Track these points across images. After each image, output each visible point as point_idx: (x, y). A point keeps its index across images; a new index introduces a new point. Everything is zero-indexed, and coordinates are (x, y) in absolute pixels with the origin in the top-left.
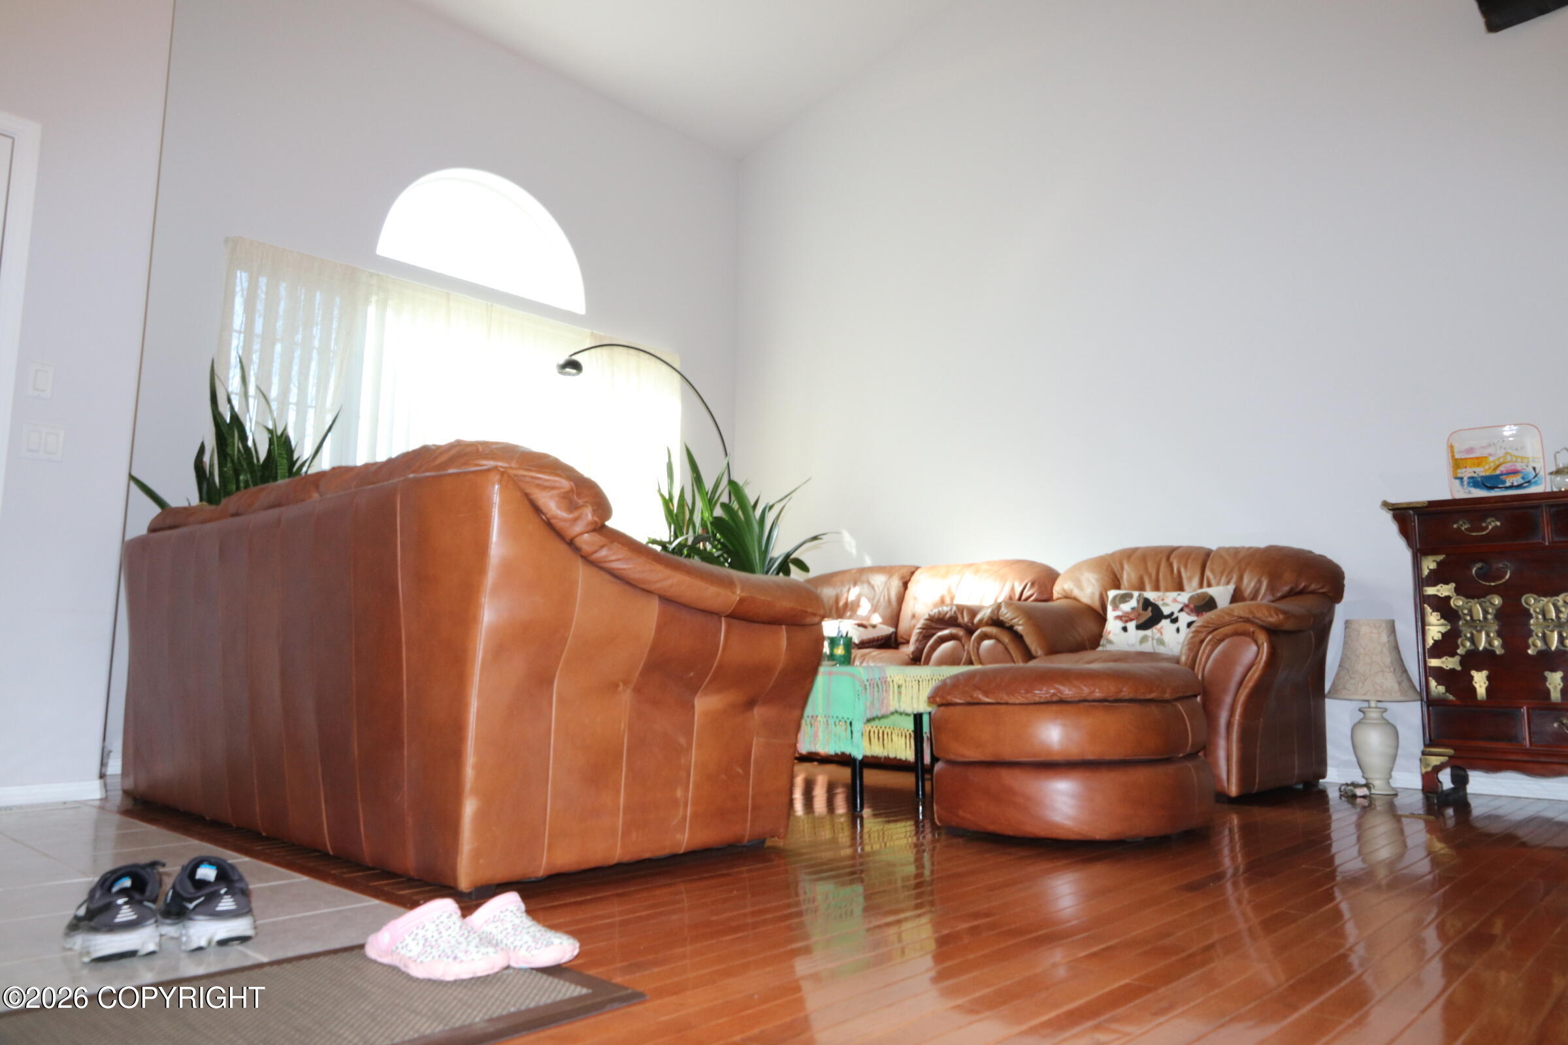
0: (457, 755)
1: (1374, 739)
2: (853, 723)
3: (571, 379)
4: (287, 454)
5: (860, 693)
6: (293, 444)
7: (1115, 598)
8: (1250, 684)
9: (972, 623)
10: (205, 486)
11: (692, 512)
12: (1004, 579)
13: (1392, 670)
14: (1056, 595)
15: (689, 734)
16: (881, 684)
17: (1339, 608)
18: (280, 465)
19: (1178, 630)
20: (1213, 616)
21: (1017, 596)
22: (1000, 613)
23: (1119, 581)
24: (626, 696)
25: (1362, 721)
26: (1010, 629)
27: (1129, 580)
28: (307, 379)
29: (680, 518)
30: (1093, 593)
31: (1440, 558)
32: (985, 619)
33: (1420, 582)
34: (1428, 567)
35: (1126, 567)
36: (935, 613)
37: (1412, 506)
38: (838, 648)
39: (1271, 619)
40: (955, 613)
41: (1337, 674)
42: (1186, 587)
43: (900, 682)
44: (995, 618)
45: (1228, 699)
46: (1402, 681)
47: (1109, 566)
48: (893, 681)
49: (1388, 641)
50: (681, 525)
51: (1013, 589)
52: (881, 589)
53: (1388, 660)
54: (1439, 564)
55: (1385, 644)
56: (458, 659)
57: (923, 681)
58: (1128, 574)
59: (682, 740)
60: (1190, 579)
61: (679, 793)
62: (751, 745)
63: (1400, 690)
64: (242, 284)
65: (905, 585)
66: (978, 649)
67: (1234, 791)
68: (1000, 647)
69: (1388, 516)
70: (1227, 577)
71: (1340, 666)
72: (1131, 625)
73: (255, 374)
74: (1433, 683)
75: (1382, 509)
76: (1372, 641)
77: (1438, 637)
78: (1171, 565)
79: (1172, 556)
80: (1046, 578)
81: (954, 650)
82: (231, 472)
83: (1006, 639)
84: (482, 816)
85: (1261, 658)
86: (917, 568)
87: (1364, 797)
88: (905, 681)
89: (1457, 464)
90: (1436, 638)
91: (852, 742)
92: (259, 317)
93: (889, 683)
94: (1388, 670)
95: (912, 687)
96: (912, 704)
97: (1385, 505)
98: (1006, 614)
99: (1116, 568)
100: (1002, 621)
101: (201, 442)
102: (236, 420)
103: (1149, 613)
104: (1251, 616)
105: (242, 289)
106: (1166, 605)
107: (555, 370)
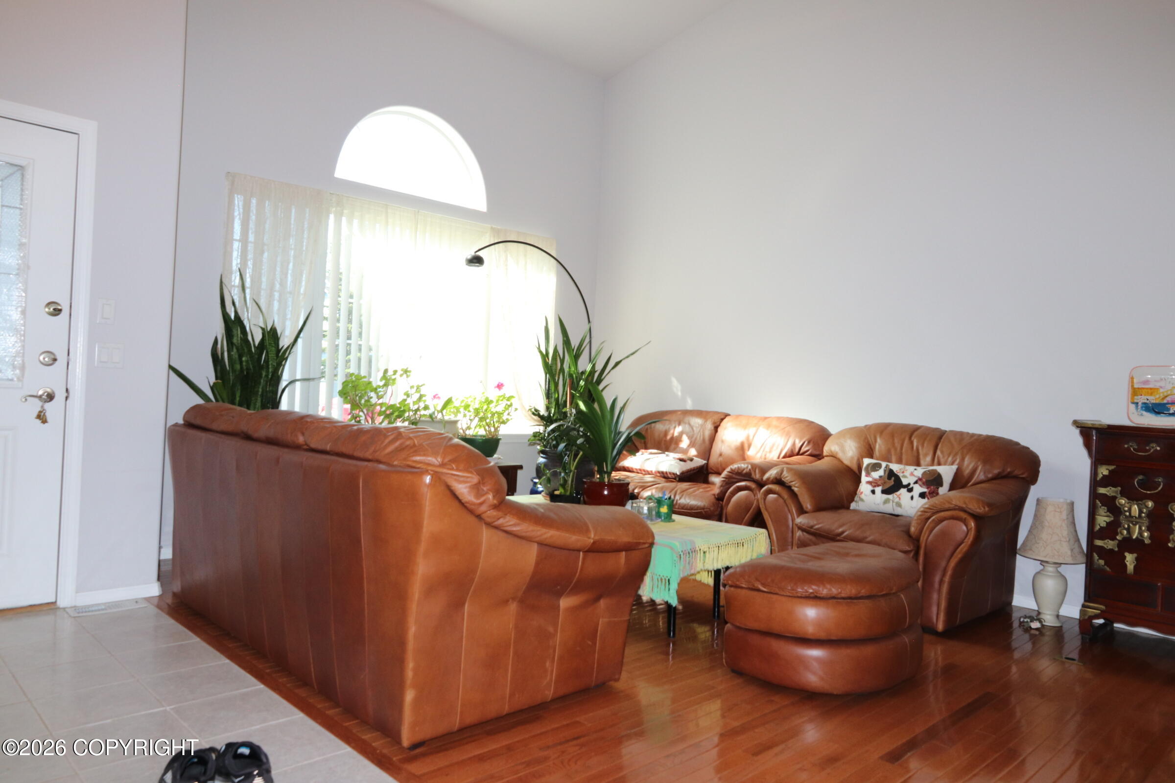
0: (400, 661)
1: (1050, 584)
2: (670, 580)
3: (475, 269)
4: (275, 343)
5: (676, 562)
6: (279, 335)
7: (868, 465)
8: (958, 555)
9: (762, 479)
10: (219, 368)
11: (562, 362)
12: (788, 435)
13: (1068, 539)
14: (825, 453)
15: (555, 625)
16: (692, 552)
17: (1033, 489)
18: (270, 351)
19: (912, 498)
20: (937, 502)
21: (797, 450)
22: (782, 476)
23: (872, 450)
24: (513, 607)
25: (1042, 572)
26: (789, 488)
27: (880, 451)
28: (286, 277)
29: (554, 368)
30: (852, 458)
31: (1111, 468)
32: (772, 478)
33: (1095, 483)
34: (1102, 473)
35: (879, 440)
36: (735, 468)
37: (1095, 426)
38: (663, 508)
39: (978, 510)
40: (750, 470)
41: (1027, 537)
42: (922, 462)
43: (705, 550)
44: (778, 478)
45: (943, 564)
46: (1074, 548)
47: (866, 438)
48: (700, 550)
49: (1067, 518)
50: (554, 373)
51: (794, 444)
52: (698, 430)
53: (1065, 533)
54: (1111, 472)
55: (1064, 520)
56: (401, 596)
57: (721, 546)
58: (880, 447)
59: (551, 629)
60: (926, 455)
61: (548, 664)
62: (598, 624)
63: (1072, 556)
64: (239, 210)
65: (716, 428)
66: (765, 499)
67: (940, 627)
68: (781, 501)
69: (1077, 432)
70: (953, 458)
71: (1029, 531)
72: (878, 490)
73: (250, 276)
74: (1096, 556)
75: (1073, 425)
76: (1055, 519)
77: (1104, 524)
78: (912, 443)
79: (916, 434)
80: (820, 436)
81: (747, 497)
82: (237, 356)
83: (785, 495)
84: (417, 700)
85: (969, 539)
86: (727, 415)
87: (1037, 629)
88: (709, 548)
89: (1135, 392)
90: (1102, 525)
91: (669, 593)
92: (252, 233)
93: (697, 551)
94: (1065, 540)
95: (714, 551)
96: (713, 563)
97: (1076, 423)
98: (787, 477)
99: (871, 440)
100: (783, 481)
101: (215, 336)
102: (238, 320)
103: (891, 482)
104: (964, 506)
105: (239, 214)
106: (905, 477)
107: (464, 262)
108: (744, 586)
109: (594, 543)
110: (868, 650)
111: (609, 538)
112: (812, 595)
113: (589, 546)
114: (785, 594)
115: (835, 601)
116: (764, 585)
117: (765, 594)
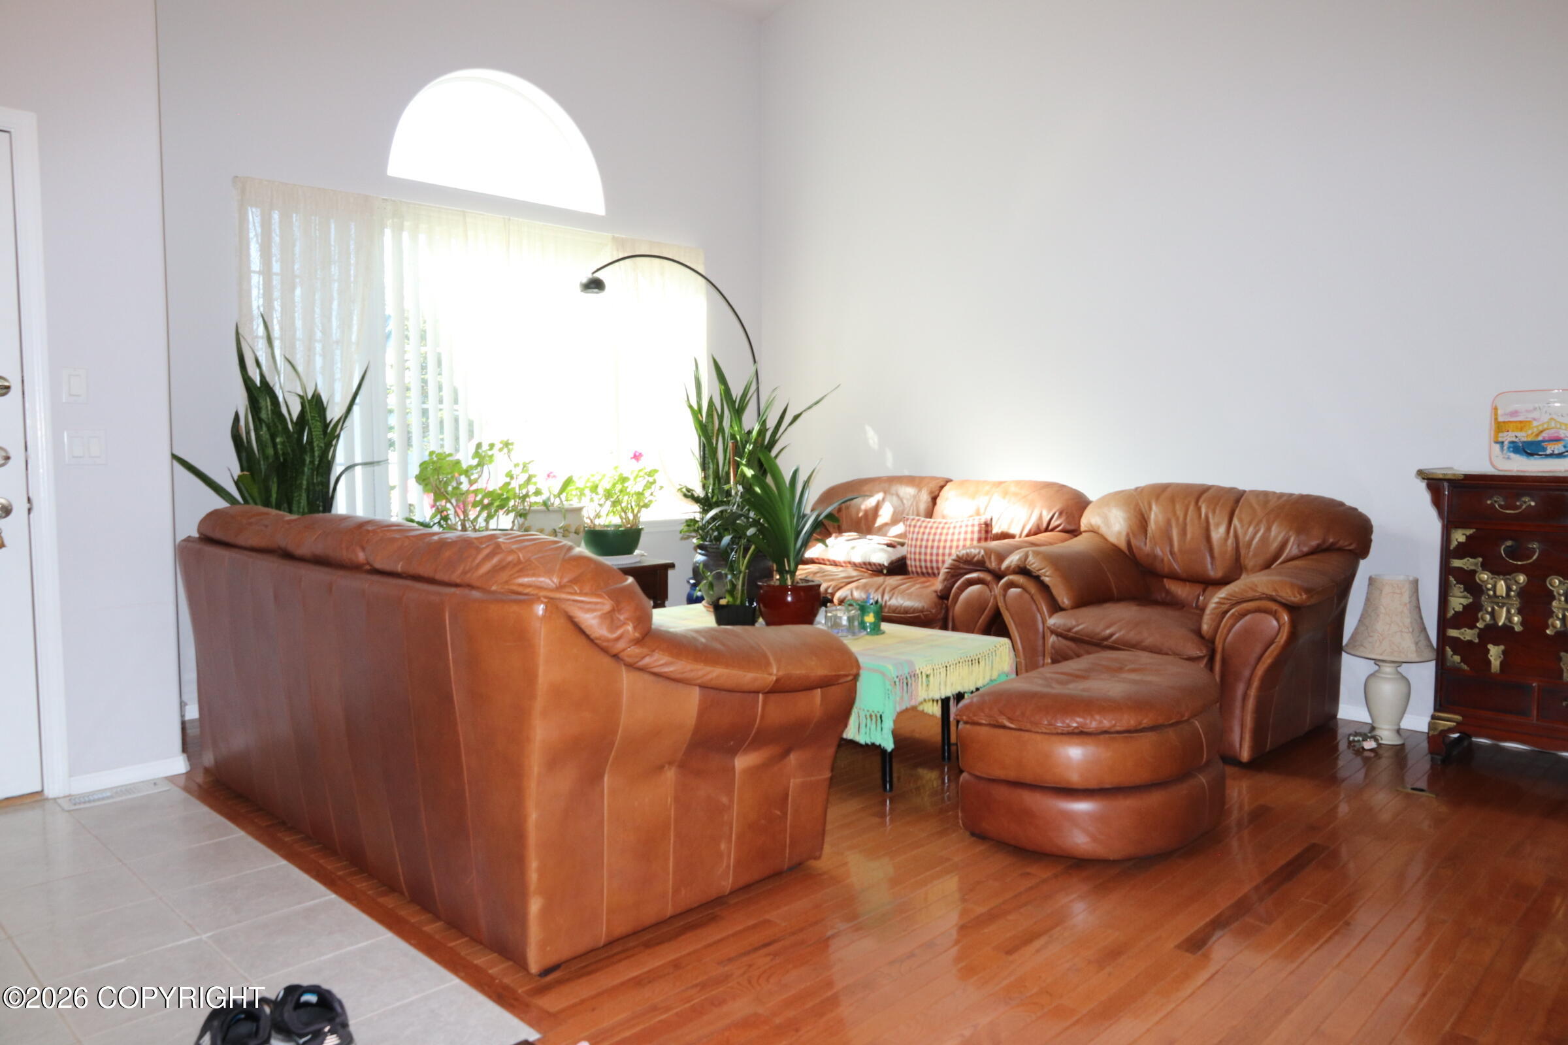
0: (520, 860)
1: (1387, 690)
2: (883, 716)
3: (593, 297)
4: (320, 416)
5: (889, 692)
6: (325, 404)
8: (1267, 660)
9: (1000, 568)
10: (244, 455)
11: (721, 418)
12: (1032, 505)
13: (1411, 630)
14: (1083, 528)
15: (730, 792)
16: (911, 677)
17: (1364, 565)
18: (314, 428)
20: (1237, 590)
21: (1045, 525)
22: (1027, 563)
23: (1146, 522)
24: (671, 774)
25: (1377, 674)
26: (1037, 579)
27: (1156, 522)
28: (330, 320)
29: (710, 428)
30: (1119, 533)
31: (1469, 532)
32: (1013, 567)
33: (1448, 553)
34: (1457, 540)
35: (1154, 507)
36: (963, 556)
37: (1447, 477)
38: (868, 615)
39: (1293, 599)
40: (983, 556)
41: (1356, 629)
43: (928, 673)
44: (1021, 566)
45: (1247, 673)
46: (1420, 641)
47: (1137, 505)
48: (922, 673)
49: (1410, 602)
50: (711, 434)
51: (1041, 517)
52: (910, 503)
53: (1407, 621)
54: (1468, 538)
55: (1406, 604)
56: (515, 772)
57: (950, 666)
58: (1156, 515)
59: (724, 800)
60: (1218, 525)
61: (723, 846)
62: (789, 788)
63: (1417, 651)
64: (255, 229)
65: (934, 500)
66: (1005, 596)
67: (1245, 755)
68: (1026, 596)
69: (1422, 485)
70: (1255, 528)
71: (1359, 621)
73: (278, 322)
74: (1449, 651)
75: (1417, 478)
76: (1393, 605)
77: (1459, 608)
78: (1199, 509)
79: (1205, 496)
80: (1076, 505)
81: (980, 593)
82: (268, 436)
83: (1033, 588)
84: (546, 912)
85: (1282, 637)
86: (948, 481)
87: (1372, 750)
88: (933, 670)
89: (1499, 427)
90: (1457, 609)
91: (882, 734)
92: (276, 261)
93: (918, 675)
94: (1407, 630)
95: (940, 673)
96: (940, 689)
97: (1421, 474)
98: (1034, 563)
99: (1144, 508)
100: (1029, 570)
101: (235, 411)
102: (266, 388)
104: (1274, 594)
105: (256, 235)
107: (578, 288)
108: (984, 722)
109: (777, 681)
110: (1155, 799)
111: (798, 672)
112: (1076, 731)
113: (770, 686)
114: (1040, 731)
115: (1107, 736)
116: (1011, 720)
117: (1013, 732)
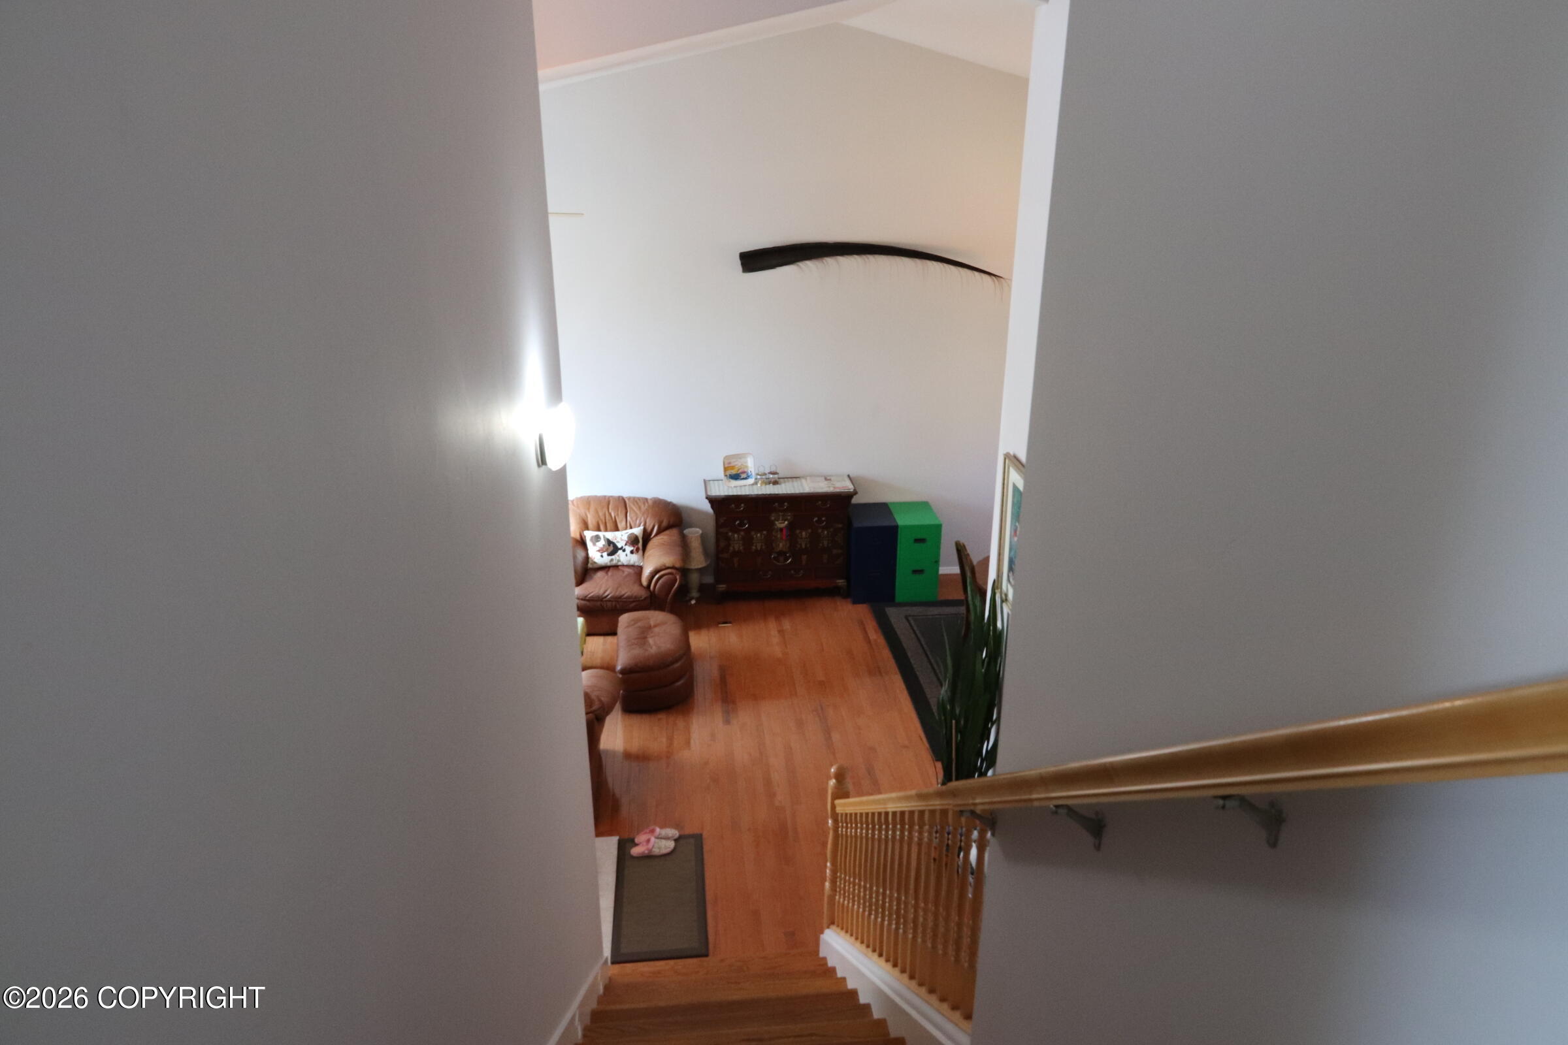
7: (592, 538)
8: (672, 592)
19: (626, 555)
20: (657, 567)
23: (586, 523)
27: (592, 523)
31: (725, 518)
33: (718, 527)
35: (589, 515)
39: (679, 565)
42: (620, 526)
45: (668, 599)
47: (579, 515)
53: (700, 550)
54: (725, 520)
58: (591, 520)
60: (621, 522)
69: (707, 501)
72: (605, 554)
74: (720, 562)
75: (705, 496)
78: (610, 514)
79: (610, 506)
85: (677, 582)
89: (726, 469)
90: (723, 546)
94: (701, 553)
97: (707, 495)
99: (584, 516)
103: (611, 548)
104: (672, 565)
106: (618, 542)
